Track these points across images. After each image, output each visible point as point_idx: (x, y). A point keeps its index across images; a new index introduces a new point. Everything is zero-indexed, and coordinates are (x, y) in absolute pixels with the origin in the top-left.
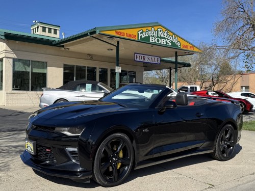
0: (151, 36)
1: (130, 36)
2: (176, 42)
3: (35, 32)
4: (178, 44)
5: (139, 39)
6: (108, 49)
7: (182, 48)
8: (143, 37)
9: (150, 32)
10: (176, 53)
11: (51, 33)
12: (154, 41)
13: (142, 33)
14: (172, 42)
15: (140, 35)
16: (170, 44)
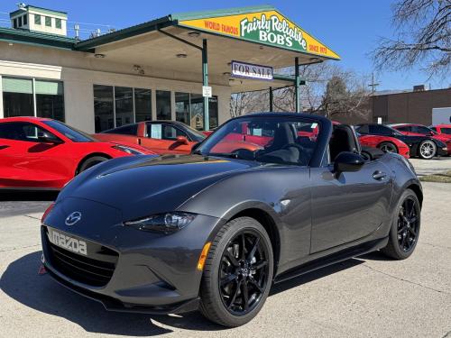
0: (262, 29)
1: (228, 29)
2: (299, 40)
3: (20, 25)
4: (303, 44)
5: (243, 35)
6: (179, 55)
7: (309, 51)
8: (248, 31)
9: (259, 23)
10: (297, 60)
11: (50, 25)
12: (265, 39)
13: (246, 24)
14: (293, 40)
15: (244, 28)
16: (291, 44)
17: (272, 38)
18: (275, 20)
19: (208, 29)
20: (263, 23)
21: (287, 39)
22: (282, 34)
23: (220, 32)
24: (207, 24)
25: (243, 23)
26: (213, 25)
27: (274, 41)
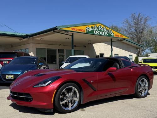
17: (99, 33)
18: (101, 27)
19: (73, 30)
20: (95, 28)
21: (106, 33)
22: (103, 31)
23: (78, 31)
24: (72, 29)
25: (87, 28)
26: (75, 29)
27: (100, 34)
